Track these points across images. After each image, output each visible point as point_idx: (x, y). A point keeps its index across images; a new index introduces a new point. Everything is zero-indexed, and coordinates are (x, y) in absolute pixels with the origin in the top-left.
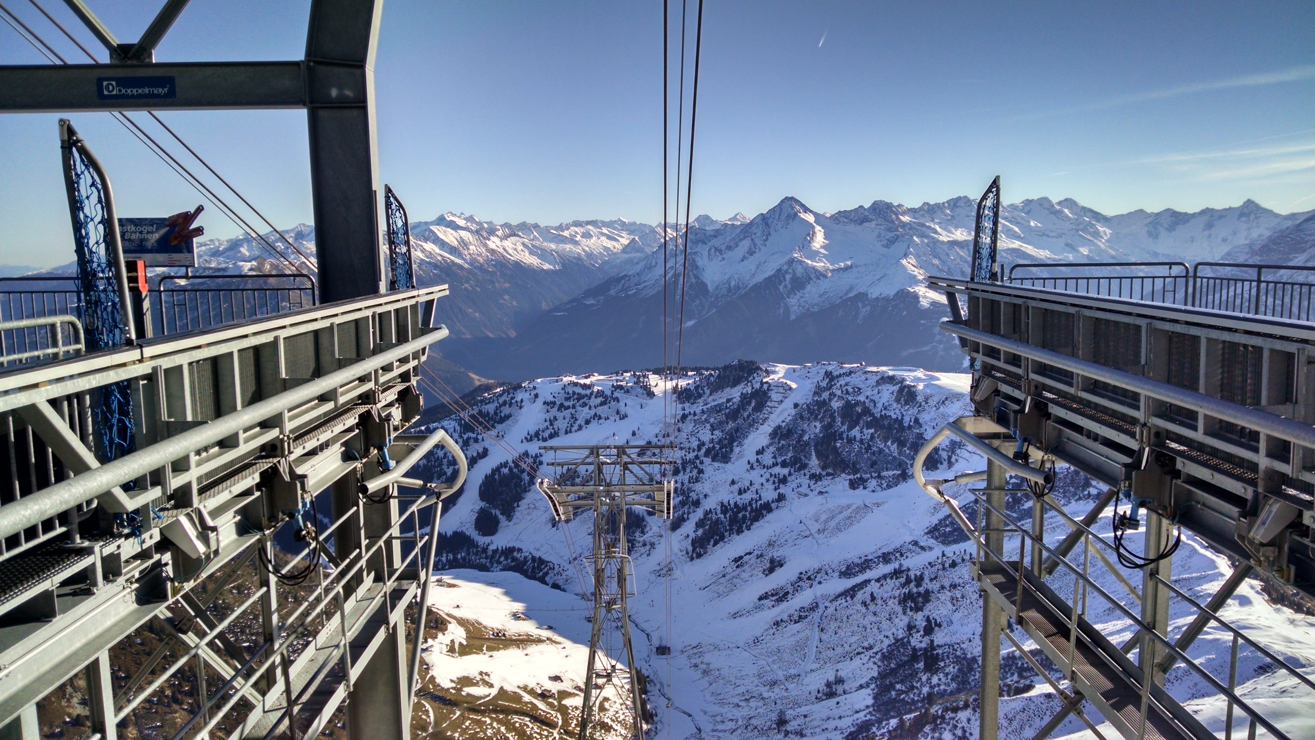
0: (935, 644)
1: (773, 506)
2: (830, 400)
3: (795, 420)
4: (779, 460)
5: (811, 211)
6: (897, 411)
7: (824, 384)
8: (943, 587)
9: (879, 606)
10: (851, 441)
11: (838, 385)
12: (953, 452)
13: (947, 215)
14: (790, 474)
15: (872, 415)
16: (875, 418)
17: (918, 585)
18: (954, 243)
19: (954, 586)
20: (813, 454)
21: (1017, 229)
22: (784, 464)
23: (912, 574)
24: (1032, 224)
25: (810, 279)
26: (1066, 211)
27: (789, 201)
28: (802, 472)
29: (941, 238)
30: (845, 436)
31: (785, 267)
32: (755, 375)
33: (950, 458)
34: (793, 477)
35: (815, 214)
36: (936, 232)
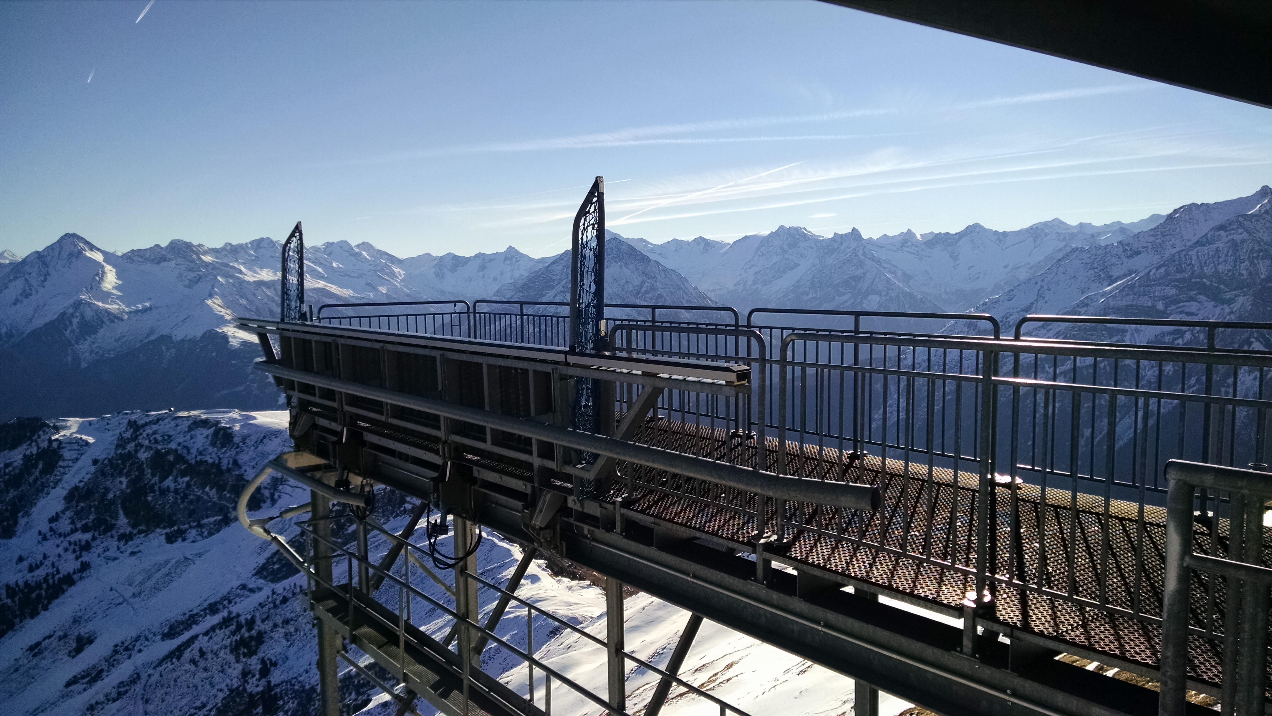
0: (272, 684)
1: (76, 577)
2: (136, 451)
3: (95, 477)
4: (79, 525)
5: (98, 249)
6: (214, 455)
7: (128, 435)
8: (276, 626)
9: (210, 660)
10: (164, 492)
11: (145, 434)
12: (275, 489)
13: (252, 255)
14: (94, 539)
15: (186, 462)
16: (190, 465)
17: (250, 629)
18: (261, 283)
19: (286, 622)
20: (121, 512)
21: (320, 270)
22: (85, 529)
23: (242, 619)
24: (334, 265)
25: (103, 322)
26: (364, 253)
27: (70, 239)
28: (109, 534)
29: (247, 278)
30: (156, 488)
31: (71, 311)
32: (41, 433)
33: (272, 495)
34: (98, 542)
35: (104, 253)
36: (241, 272)
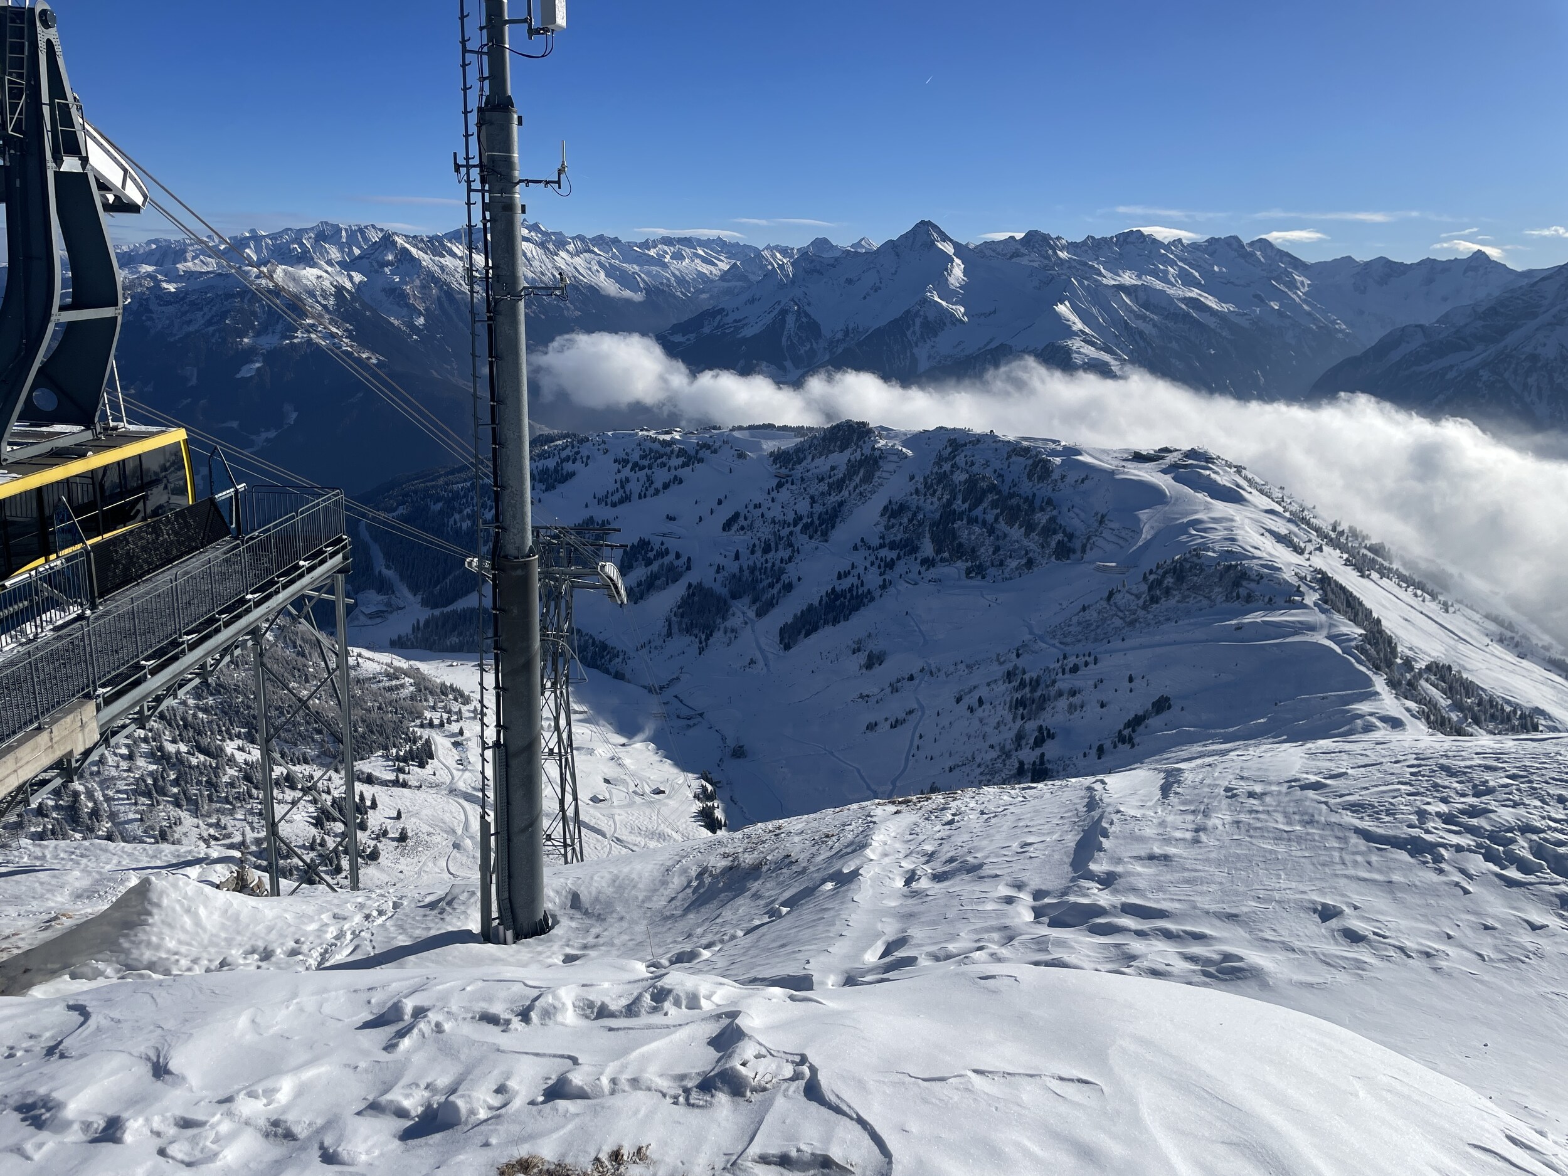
0: (1047, 756)
1: (877, 594)
2: (952, 472)
3: (909, 495)
4: (887, 541)
5: (951, 241)
6: (1029, 490)
7: (946, 453)
8: (1060, 694)
9: (987, 712)
10: (972, 522)
11: (964, 456)
13: (1115, 252)
14: (899, 558)
15: (999, 492)
16: (1001, 496)
17: (1033, 690)
18: (1120, 288)
19: (1074, 693)
20: (928, 535)
21: (1195, 273)
22: (893, 546)
23: (1027, 677)
24: (1216, 268)
25: (944, 324)
26: (1258, 254)
27: (926, 226)
28: (913, 557)
29: (1105, 281)
30: (965, 516)
31: (915, 309)
32: (868, 439)
33: (1085, 546)
34: (902, 562)
35: (956, 245)
36: (1100, 274)
